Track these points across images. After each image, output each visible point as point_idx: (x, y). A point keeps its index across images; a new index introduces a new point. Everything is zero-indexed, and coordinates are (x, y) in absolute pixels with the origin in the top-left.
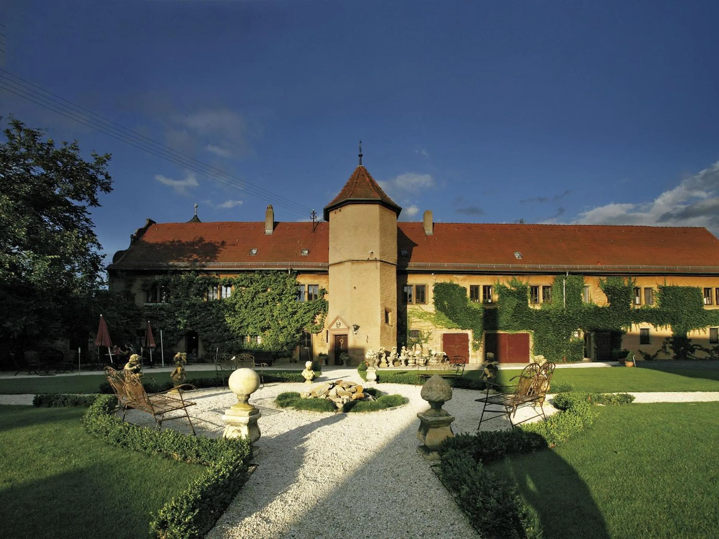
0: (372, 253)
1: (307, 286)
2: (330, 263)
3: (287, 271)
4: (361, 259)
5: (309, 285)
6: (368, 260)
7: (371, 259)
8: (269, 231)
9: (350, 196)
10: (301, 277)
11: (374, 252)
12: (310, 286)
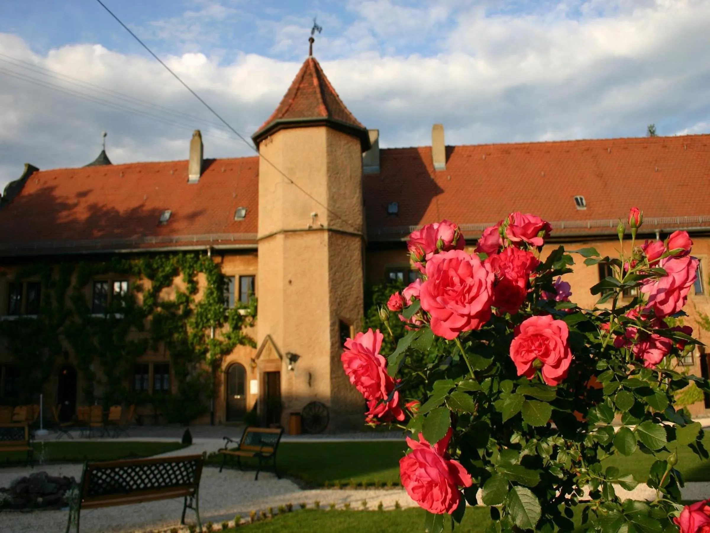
0: (316, 215)
1: (237, 277)
2: (260, 235)
3: (205, 252)
4: (298, 228)
5: (241, 277)
6: (310, 230)
7: (315, 227)
8: (194, 176)
9: (283, 115)
10: (230, 261)
11: (319, 215)
12: (243, 279)
